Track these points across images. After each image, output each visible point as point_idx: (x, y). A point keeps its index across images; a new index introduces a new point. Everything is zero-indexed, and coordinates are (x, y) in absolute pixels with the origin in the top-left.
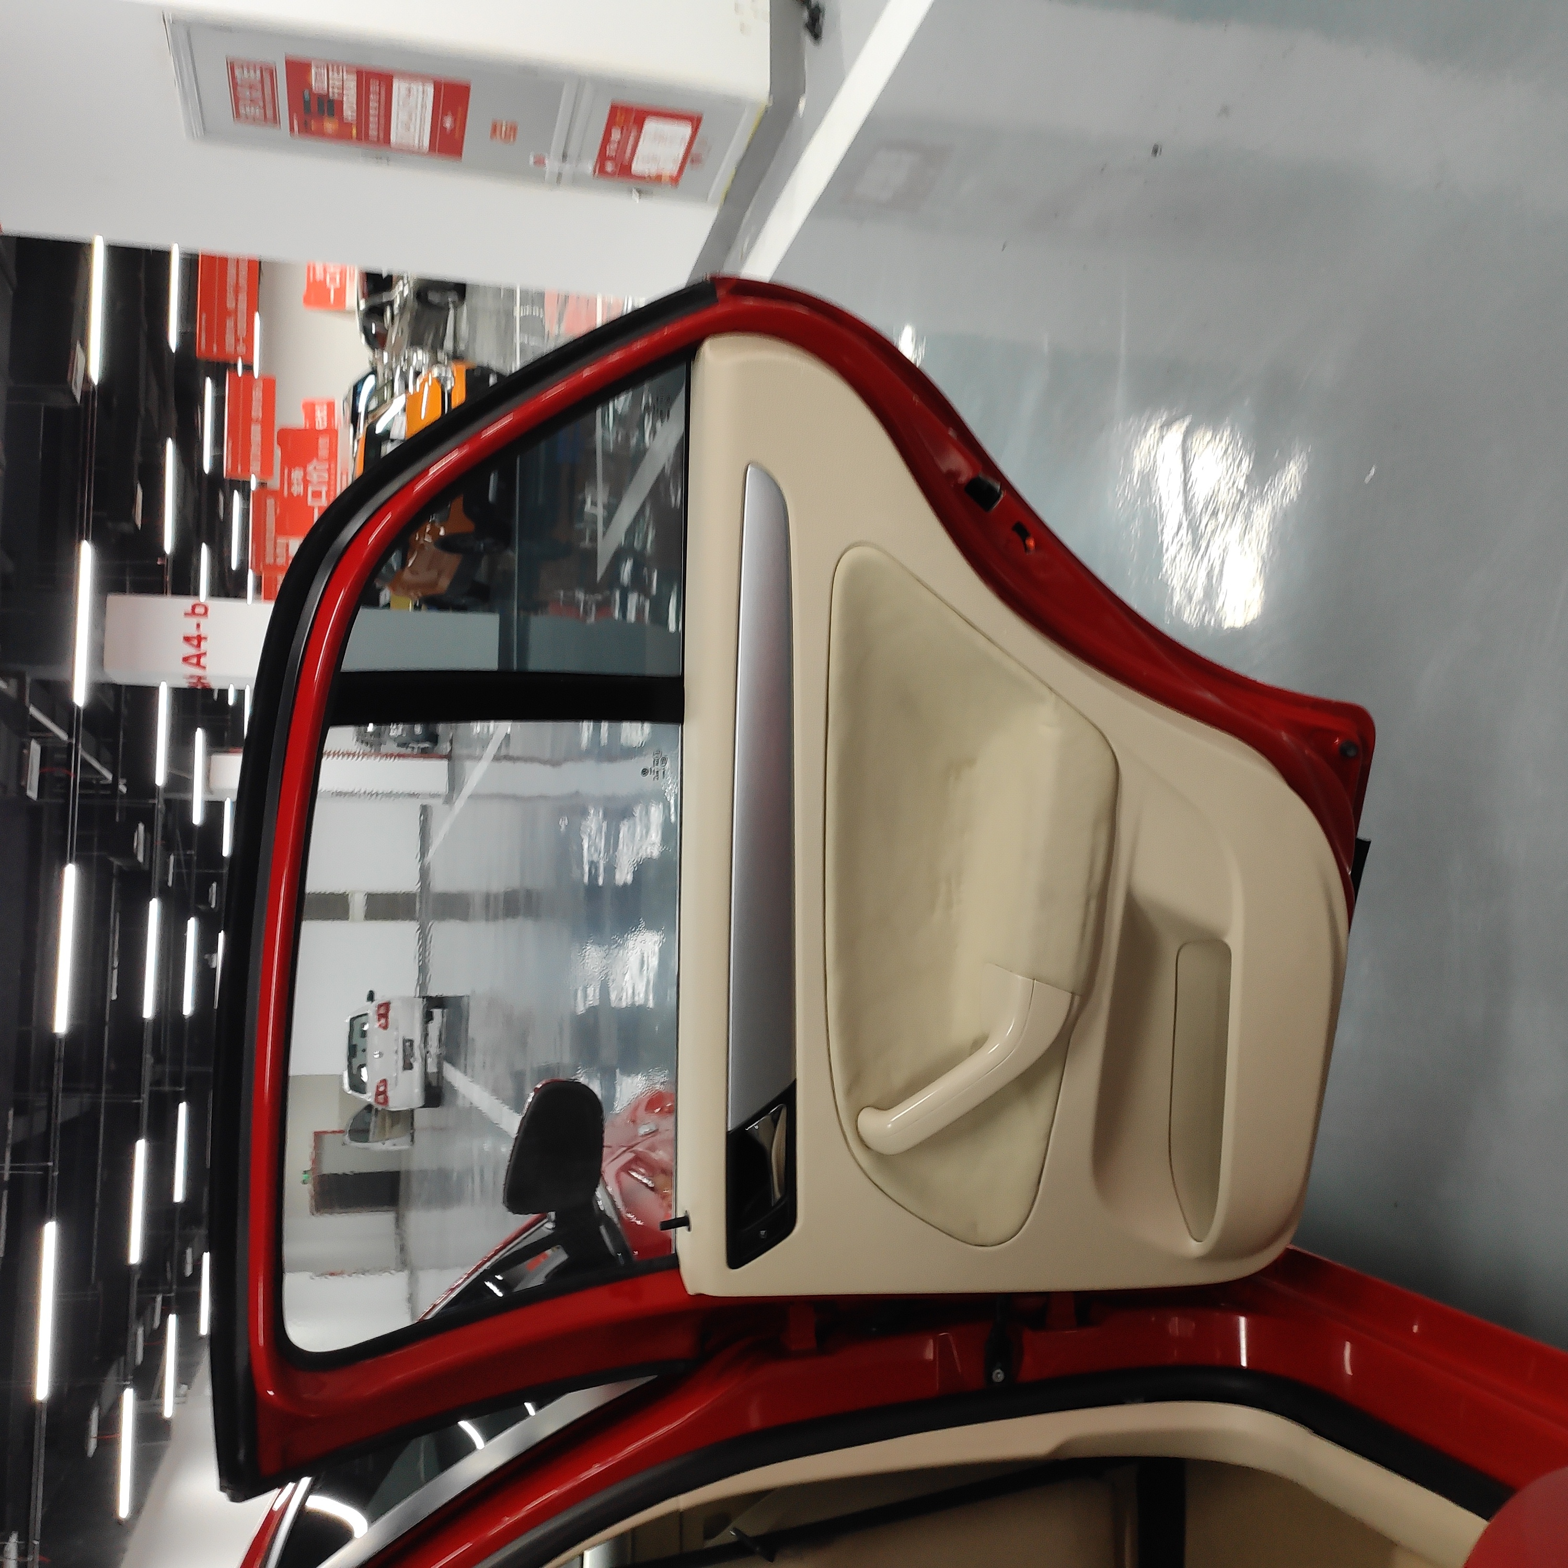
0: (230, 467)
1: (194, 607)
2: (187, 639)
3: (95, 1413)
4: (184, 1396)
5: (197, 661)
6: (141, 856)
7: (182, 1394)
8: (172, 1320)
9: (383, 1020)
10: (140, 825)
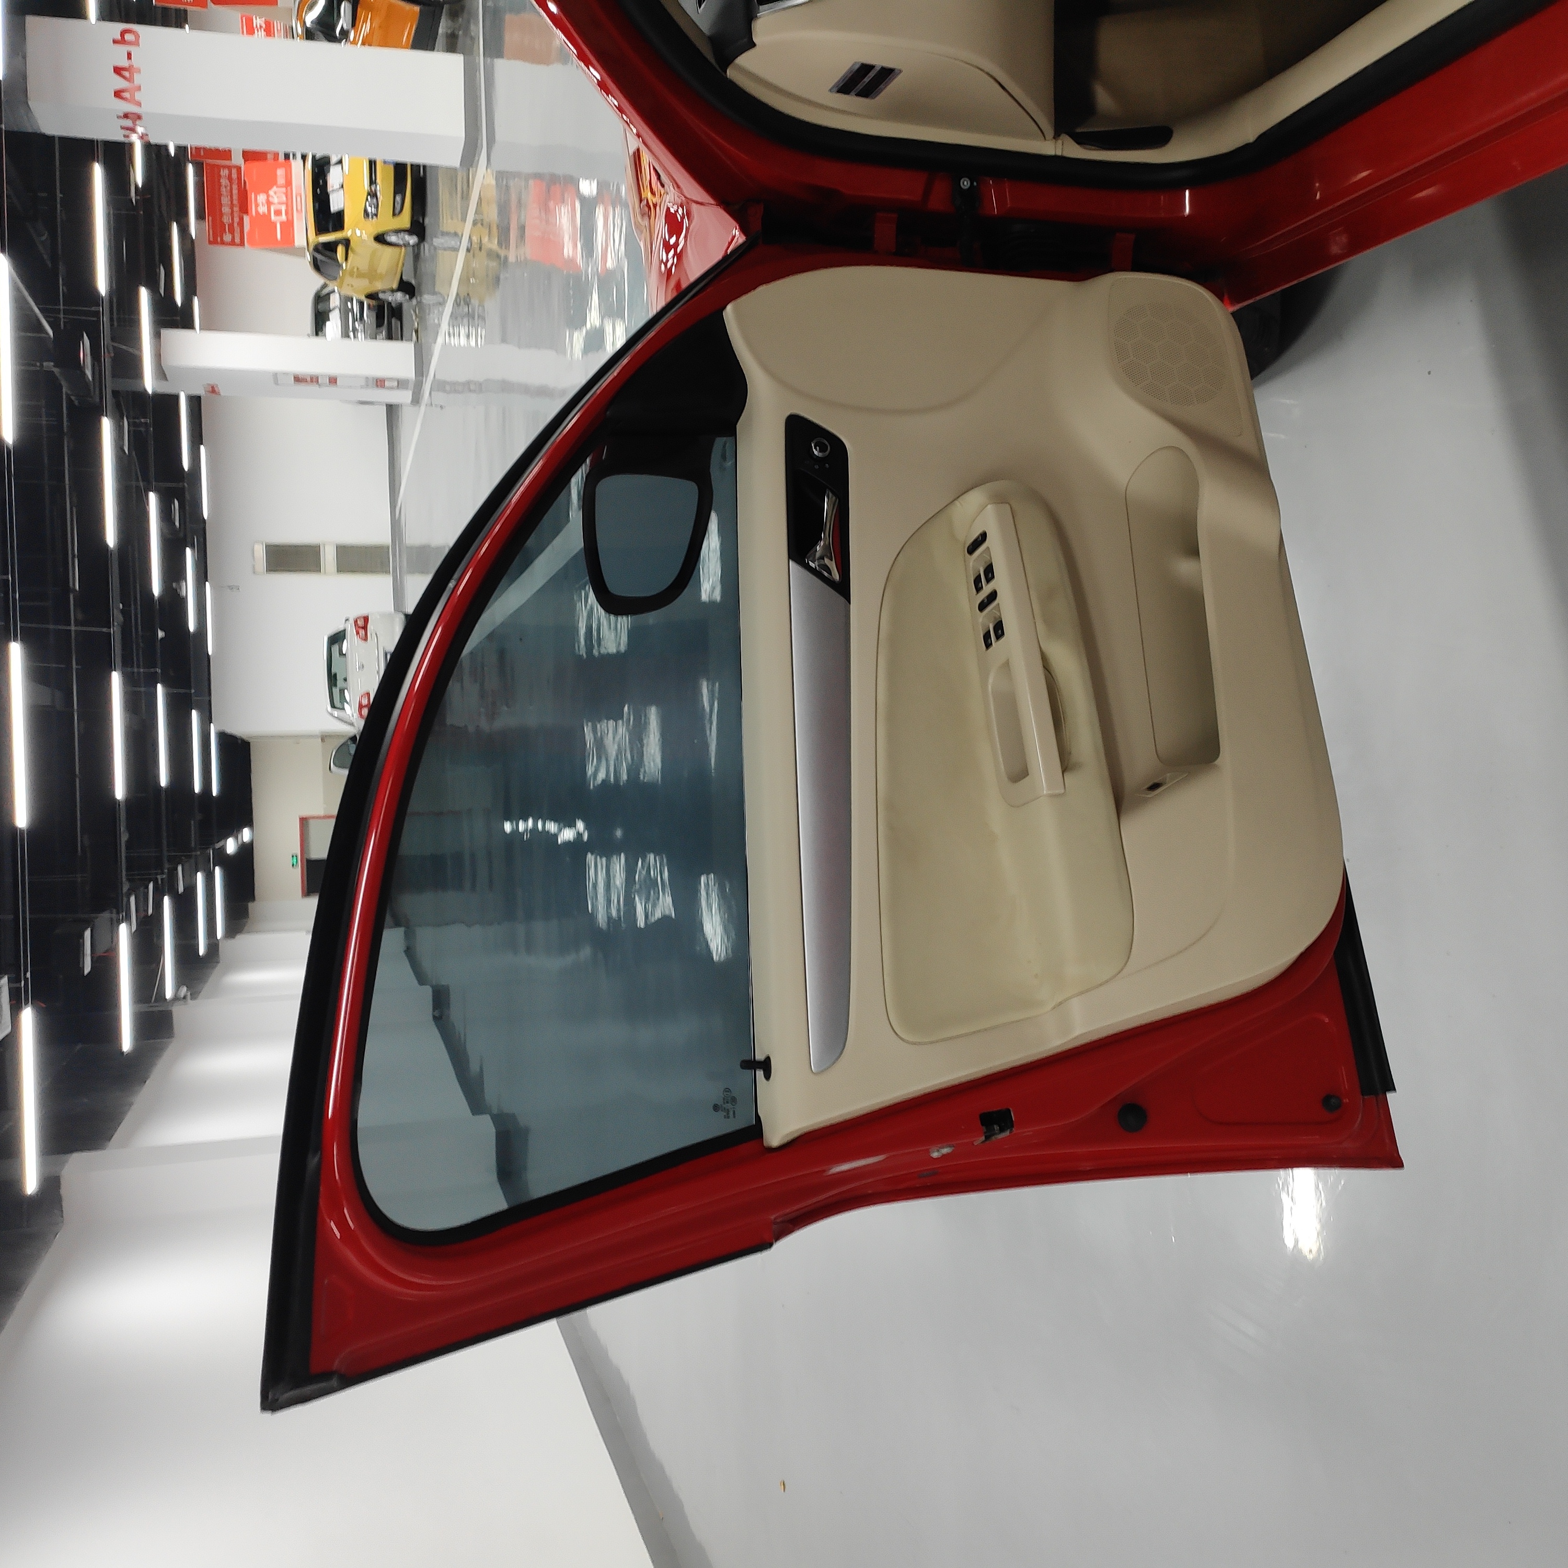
1: (123, 33)
2: (118, 70)
3: (88, 934)
4: (185, 998)
5: (133, 96)
6: (89, 373)
7: (182, 995)
8: (166, 900)
9: (362, 632)
10: (85, 335)
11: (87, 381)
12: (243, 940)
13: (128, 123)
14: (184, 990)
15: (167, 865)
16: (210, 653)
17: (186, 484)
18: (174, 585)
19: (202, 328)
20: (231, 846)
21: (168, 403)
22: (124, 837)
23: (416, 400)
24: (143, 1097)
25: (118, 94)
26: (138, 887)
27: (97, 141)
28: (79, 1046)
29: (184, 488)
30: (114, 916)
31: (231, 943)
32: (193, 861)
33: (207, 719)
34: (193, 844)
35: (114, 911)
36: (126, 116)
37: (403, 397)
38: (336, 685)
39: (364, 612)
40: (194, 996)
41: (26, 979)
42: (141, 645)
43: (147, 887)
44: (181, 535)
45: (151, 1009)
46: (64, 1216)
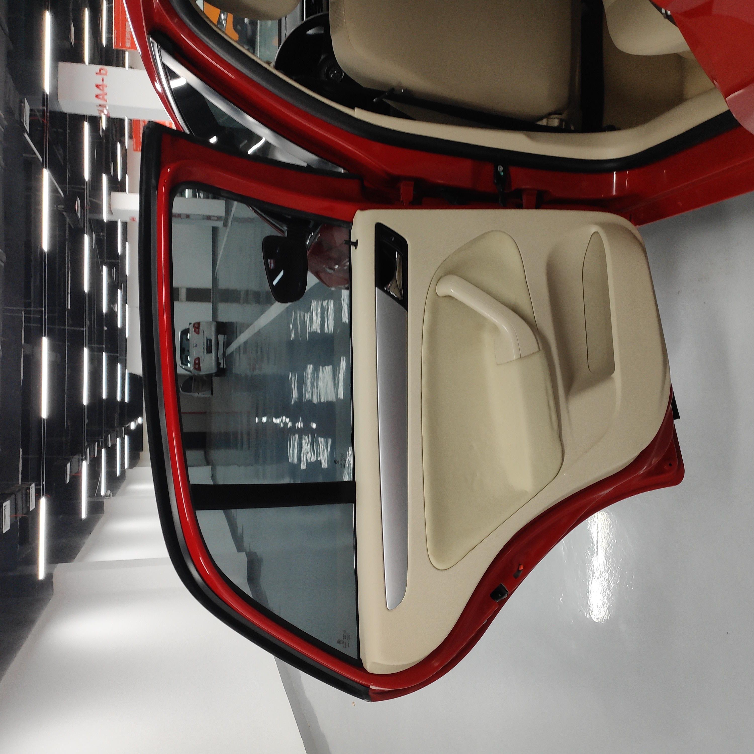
0: (116, 44)
1: (100, 70)
2: (97, 86)
3: (69, 465)
4: (110, 495)
5: (103, 97)
6: (79, 215)
7: (108, 494)
8: (103, 451)
9: (197, 330)
10: (78, 198)
11: (78, 218)
12: (136, 469)
13: (101, 108)
14: (109, 492)
15: (104, 434)
16: (127, 337)
17: (119, 261)
18: (112, 306)
19: (129, 192)
20: (133, 426)
21: (113, 225)
22: (86, 422)
23: (225, 225)
24: (89, 540)
25: (97, 96)
26: (91, 444)
27: (87, 116)
28: (61, 516)
29: (118, 262)
30: (81, 457)
31: (131, 470)
32: (115, 433)
33: (124, 367)
34: (116, 425)
35: (80, 455)
36: (100, 106)
37: (220, 224)
38: (184, 354)
39: (198, 321)
40: (114, 495)
41: (43, 484)
42: (96, 333)
43: (95, 445)
44: (116, 283)
45: (94, 500)
46: (54, 591)
